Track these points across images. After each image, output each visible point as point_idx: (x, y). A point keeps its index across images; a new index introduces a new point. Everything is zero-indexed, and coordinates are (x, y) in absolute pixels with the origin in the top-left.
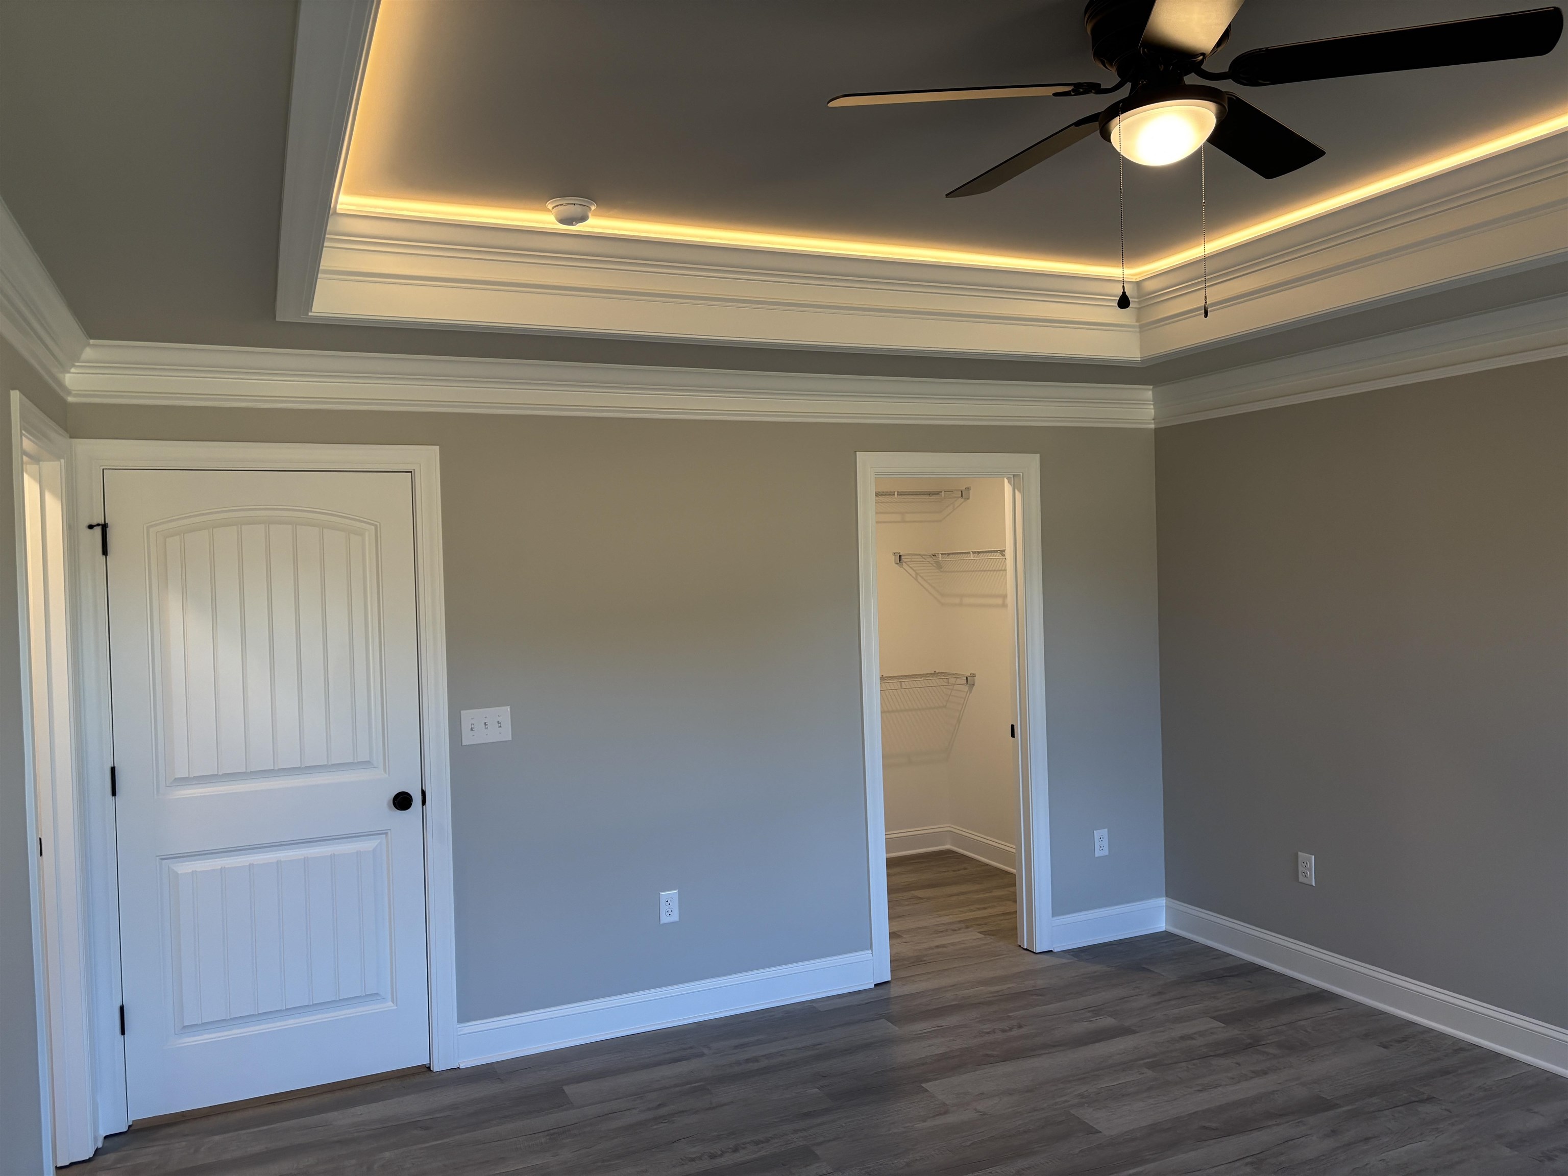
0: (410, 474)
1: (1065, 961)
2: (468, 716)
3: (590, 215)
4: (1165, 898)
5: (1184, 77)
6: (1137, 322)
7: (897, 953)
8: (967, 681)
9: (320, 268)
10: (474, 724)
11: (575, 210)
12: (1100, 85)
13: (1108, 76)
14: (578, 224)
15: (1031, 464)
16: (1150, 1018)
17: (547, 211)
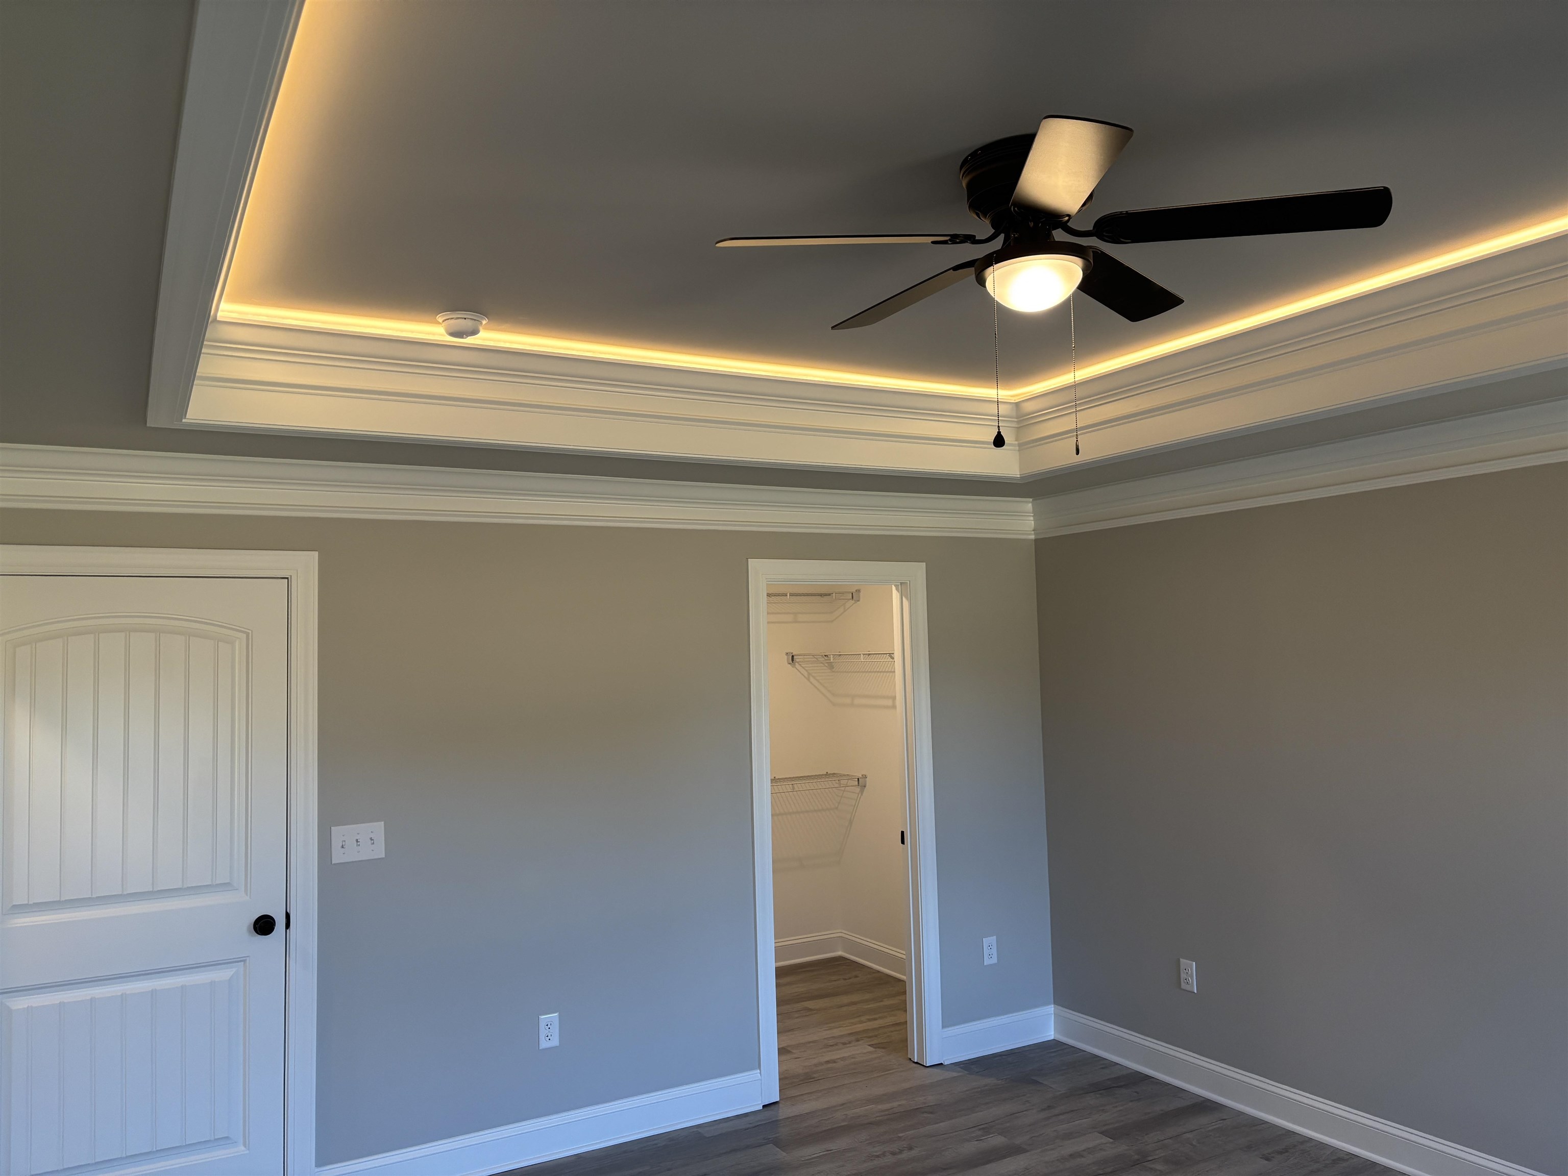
0: (287, 580)
1: (955, 1074)
2: (338, 832)
3: (481, 328)
4: (1053, 1006)
5: (1053, 232)
6: (1016, 441)
7: (786, 1071)
8: (859, 783)
9: (197, 374)
10: (345, 841)
11: (467, 324)
12: (975, 236)
13: (982, 227)
14: (469, 337)
15: (917, 572)
16: (1041, 1135)
17: (436, 323)
